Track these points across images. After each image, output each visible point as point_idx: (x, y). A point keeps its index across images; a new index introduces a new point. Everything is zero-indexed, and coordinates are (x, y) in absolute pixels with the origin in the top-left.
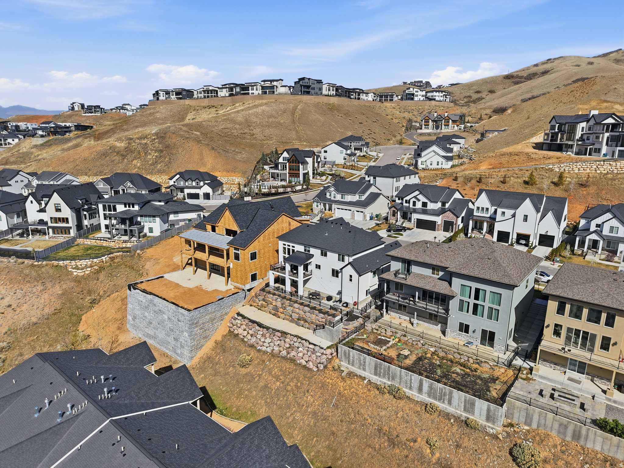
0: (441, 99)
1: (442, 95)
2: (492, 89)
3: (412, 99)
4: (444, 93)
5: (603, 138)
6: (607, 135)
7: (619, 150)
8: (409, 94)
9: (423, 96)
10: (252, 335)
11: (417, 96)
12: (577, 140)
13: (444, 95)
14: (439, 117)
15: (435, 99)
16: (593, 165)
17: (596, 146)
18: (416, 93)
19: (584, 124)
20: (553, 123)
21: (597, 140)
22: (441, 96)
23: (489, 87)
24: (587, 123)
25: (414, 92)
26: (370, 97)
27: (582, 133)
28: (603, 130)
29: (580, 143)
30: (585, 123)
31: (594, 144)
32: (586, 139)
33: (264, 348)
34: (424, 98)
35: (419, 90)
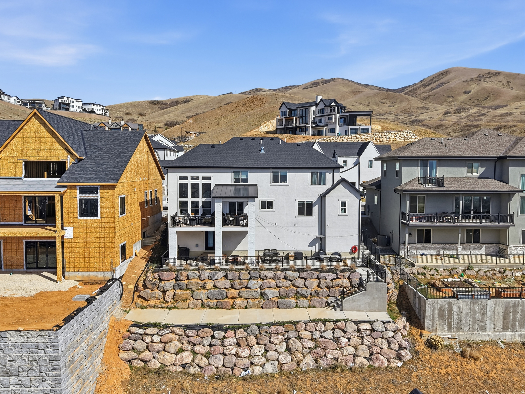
0: (101, 113)
1: (101, 108)
2: (142, 112)
3: (68, 109)
4: (102, 107)
5: (335, 119)
6: (338, 116)
7: (351, 129)
8: (63, 104)
9: (79, 107)
10: (208, 355)
11: (73, 106)
12: (312, 122)
13: (102, 109)
14: (115, 124)
15: (94, 112)
16: (343, 138)
17: (330, 127)
18: (71, 104)
19: (313, 108)
20: (284, 109)
21: (330, 121)
22: (100, 110)
23: (139, 110)
24: (316, 107)
25: (69, 102)
26: (13, 100)
27: (314, 116)
28: (334, 111)
29: (314, 125)
30: (315, 107)
31: (327, 125)
32: (318, 122)
33: (258, 370)
34: (82, 110)
35: (75, 101)
